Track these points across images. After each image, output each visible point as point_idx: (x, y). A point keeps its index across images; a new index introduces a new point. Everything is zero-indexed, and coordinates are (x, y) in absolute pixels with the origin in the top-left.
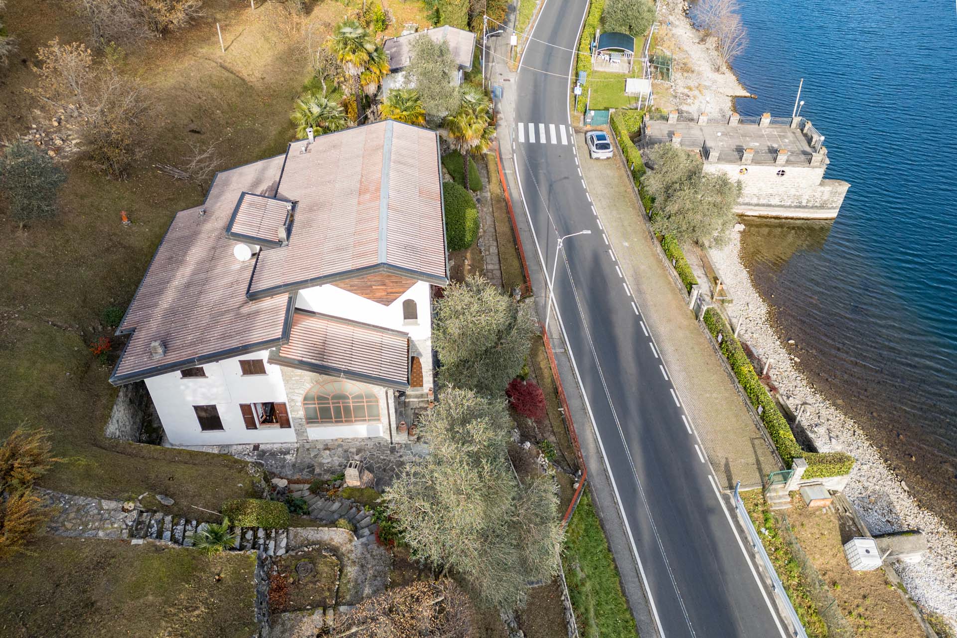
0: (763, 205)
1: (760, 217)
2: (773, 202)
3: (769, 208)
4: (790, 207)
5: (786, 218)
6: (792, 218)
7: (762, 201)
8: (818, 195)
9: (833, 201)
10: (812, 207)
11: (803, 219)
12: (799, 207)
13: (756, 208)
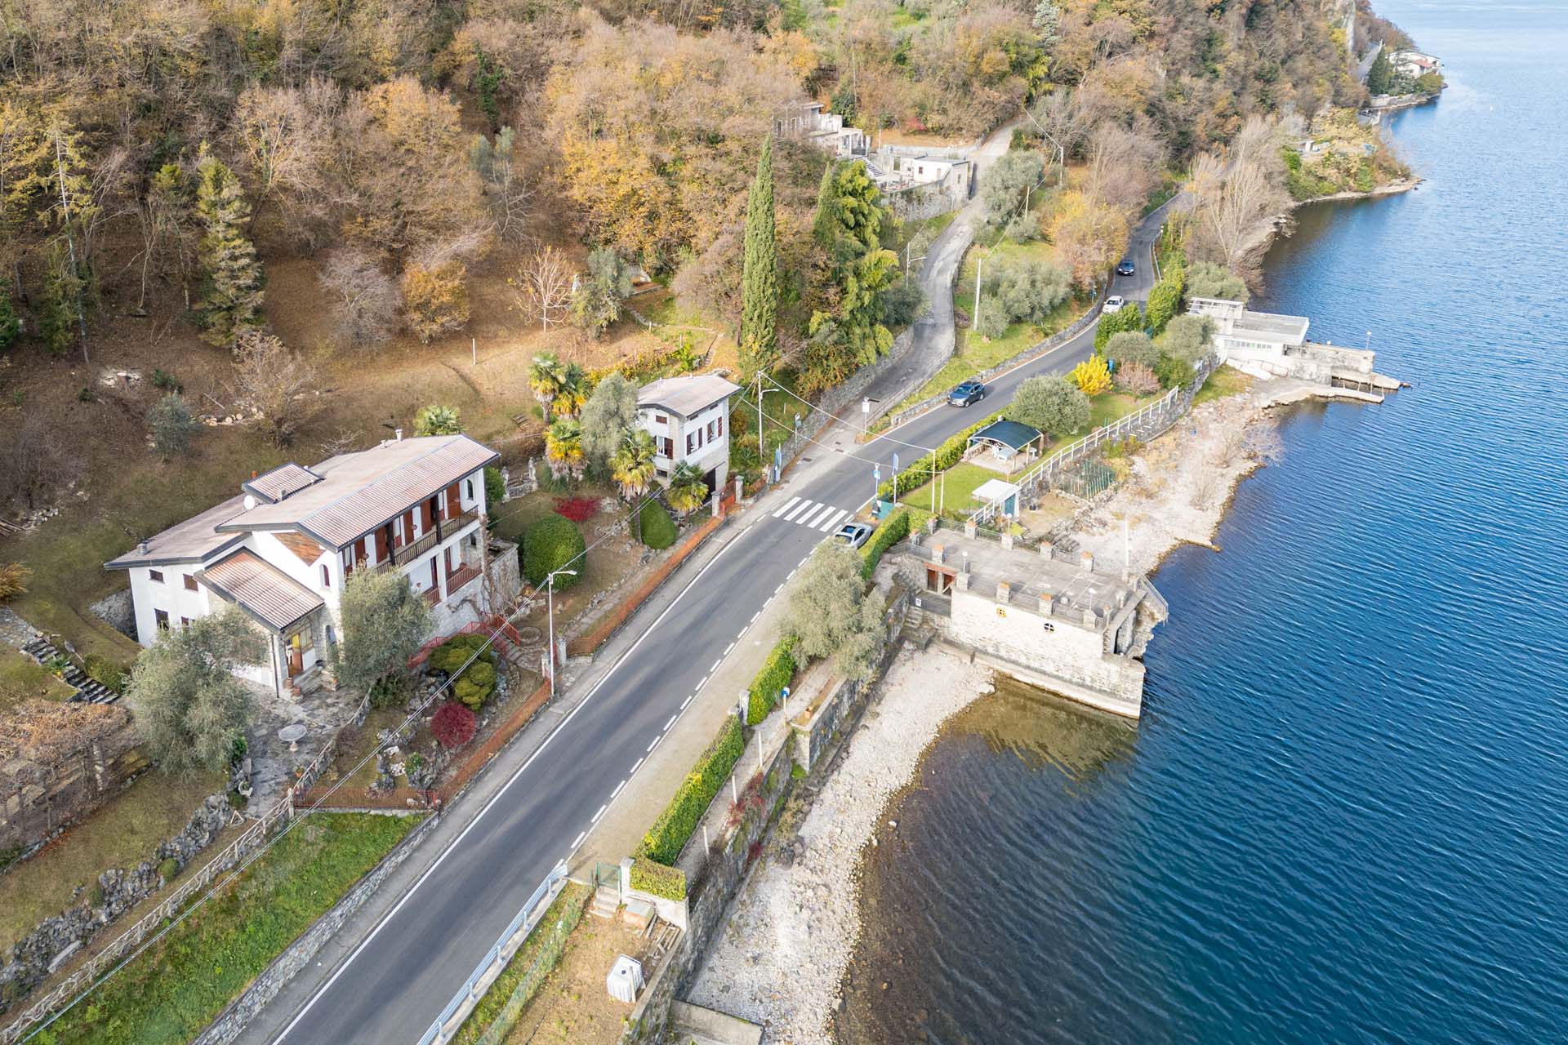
0: (1036, 670)
1: (1033, 686)
2: (1046, 668)
3: (1044, 677)
4: (1070, 682)
5: (1069, 699)
6: (1076, 701)
7: (1033, 664)
8: (1104, 674)
9: (1126, 689)
10: (1101, 691)
11: (1091, 706)
12: (1082, 686)
13: (1027, 672)
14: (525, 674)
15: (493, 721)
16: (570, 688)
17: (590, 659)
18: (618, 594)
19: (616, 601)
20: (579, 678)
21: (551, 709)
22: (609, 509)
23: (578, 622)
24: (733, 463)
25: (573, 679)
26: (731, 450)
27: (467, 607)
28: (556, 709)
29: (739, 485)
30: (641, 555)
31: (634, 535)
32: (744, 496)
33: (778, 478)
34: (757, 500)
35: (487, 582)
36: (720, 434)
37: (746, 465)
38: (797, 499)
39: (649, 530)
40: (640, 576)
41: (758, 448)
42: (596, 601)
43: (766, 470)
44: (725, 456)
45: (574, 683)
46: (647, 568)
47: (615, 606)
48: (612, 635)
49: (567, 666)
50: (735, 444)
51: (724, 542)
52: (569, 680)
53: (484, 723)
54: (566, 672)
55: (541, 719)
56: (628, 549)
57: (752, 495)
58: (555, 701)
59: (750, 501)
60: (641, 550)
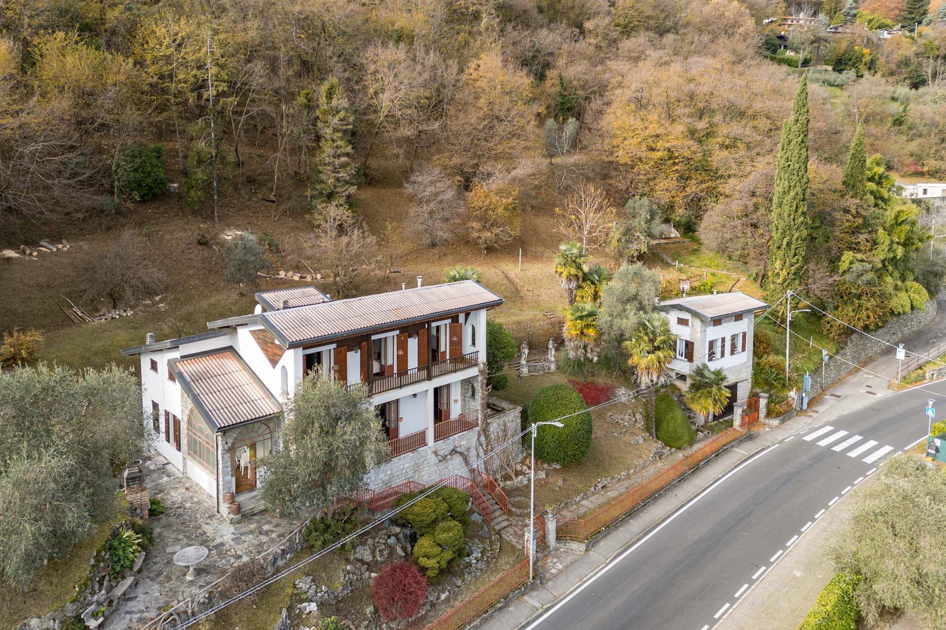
14: (505, 548)
15: (454, 595)
16: (555, 576)
17: (583, 547)
18: (626, 483)
19: (623, 490)
20: (567, 567)
21: (526, 598)
22: (624, 399)
23: (577, 503)
24: (756, 382)
25: (560, 567)
26: (754, 369)
27: (457, 460)
28: (533, 600)
29: (763, 402)
30: (653, 450)
31: (648, 429)
32: (769, 414)
33: (805, 406)
34: (783, 422)
35: (483, 438)
36: (743, 349)
37: (771, 386)
38: (829, 428)
39: (664, 426)
40: (651, 470)
41: (784, 371)
42: (600, 486)
43: (792, 394)
44: (747, 374)
45: (560, 571)
46: (660, 464)
47: (621, 495)
48: (612, 525)
49: (557, 549)
50: (758, 364)
51: (747, 454)
52: (555, 566)
53: (443, 597)
54: (554, 557)
55: (511, 609)
56: (641, 441)
57: (778, 415)
58: (533, 587)
59: (775, 422)
60: (654, 445)
